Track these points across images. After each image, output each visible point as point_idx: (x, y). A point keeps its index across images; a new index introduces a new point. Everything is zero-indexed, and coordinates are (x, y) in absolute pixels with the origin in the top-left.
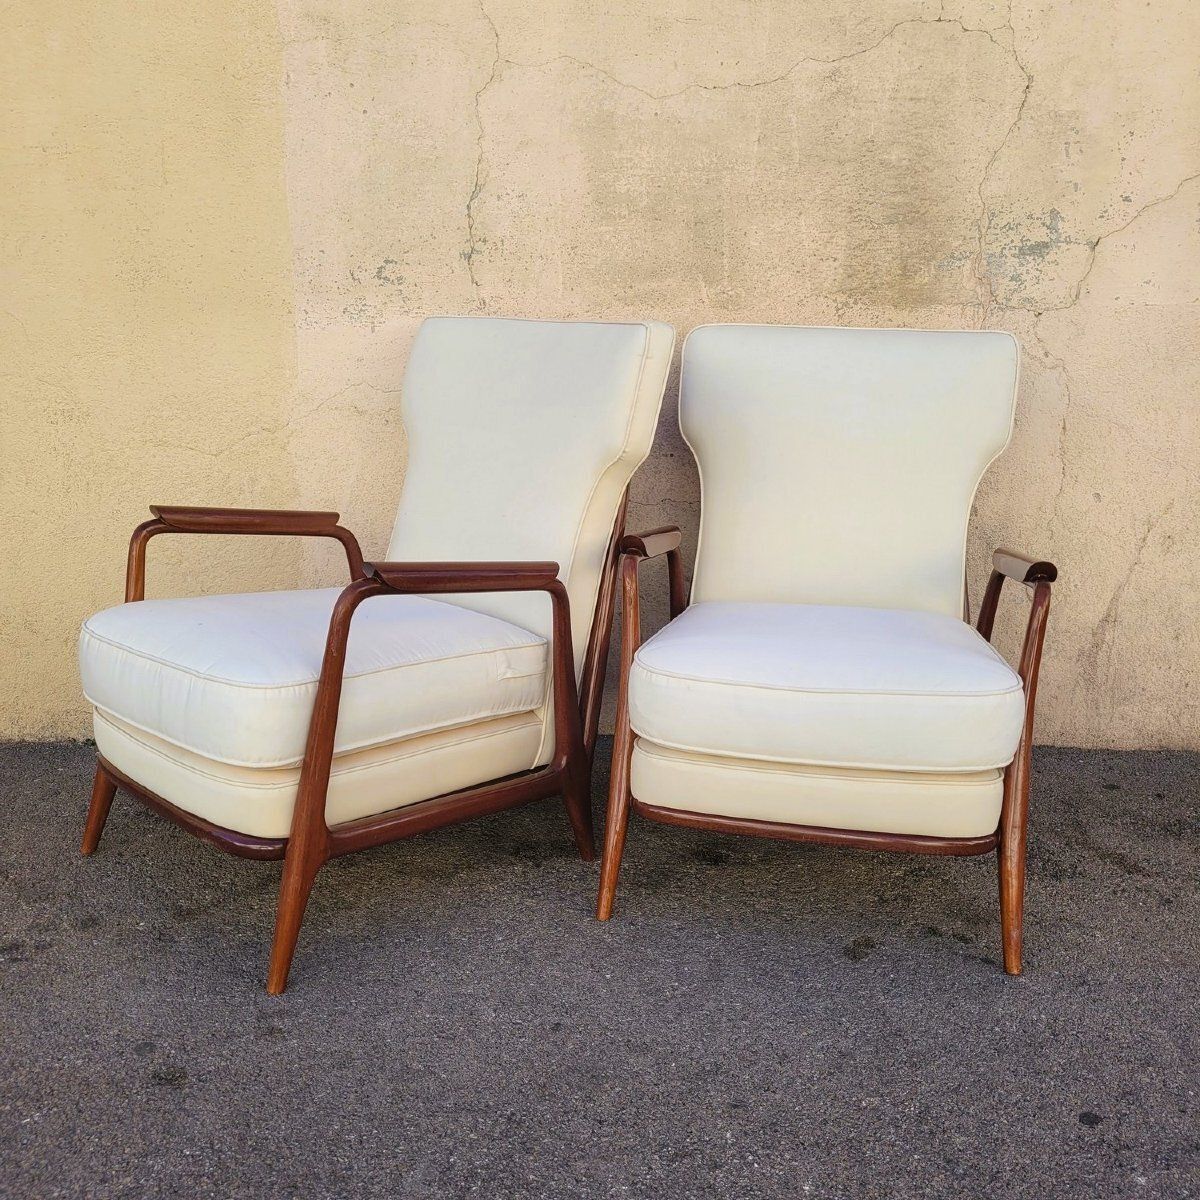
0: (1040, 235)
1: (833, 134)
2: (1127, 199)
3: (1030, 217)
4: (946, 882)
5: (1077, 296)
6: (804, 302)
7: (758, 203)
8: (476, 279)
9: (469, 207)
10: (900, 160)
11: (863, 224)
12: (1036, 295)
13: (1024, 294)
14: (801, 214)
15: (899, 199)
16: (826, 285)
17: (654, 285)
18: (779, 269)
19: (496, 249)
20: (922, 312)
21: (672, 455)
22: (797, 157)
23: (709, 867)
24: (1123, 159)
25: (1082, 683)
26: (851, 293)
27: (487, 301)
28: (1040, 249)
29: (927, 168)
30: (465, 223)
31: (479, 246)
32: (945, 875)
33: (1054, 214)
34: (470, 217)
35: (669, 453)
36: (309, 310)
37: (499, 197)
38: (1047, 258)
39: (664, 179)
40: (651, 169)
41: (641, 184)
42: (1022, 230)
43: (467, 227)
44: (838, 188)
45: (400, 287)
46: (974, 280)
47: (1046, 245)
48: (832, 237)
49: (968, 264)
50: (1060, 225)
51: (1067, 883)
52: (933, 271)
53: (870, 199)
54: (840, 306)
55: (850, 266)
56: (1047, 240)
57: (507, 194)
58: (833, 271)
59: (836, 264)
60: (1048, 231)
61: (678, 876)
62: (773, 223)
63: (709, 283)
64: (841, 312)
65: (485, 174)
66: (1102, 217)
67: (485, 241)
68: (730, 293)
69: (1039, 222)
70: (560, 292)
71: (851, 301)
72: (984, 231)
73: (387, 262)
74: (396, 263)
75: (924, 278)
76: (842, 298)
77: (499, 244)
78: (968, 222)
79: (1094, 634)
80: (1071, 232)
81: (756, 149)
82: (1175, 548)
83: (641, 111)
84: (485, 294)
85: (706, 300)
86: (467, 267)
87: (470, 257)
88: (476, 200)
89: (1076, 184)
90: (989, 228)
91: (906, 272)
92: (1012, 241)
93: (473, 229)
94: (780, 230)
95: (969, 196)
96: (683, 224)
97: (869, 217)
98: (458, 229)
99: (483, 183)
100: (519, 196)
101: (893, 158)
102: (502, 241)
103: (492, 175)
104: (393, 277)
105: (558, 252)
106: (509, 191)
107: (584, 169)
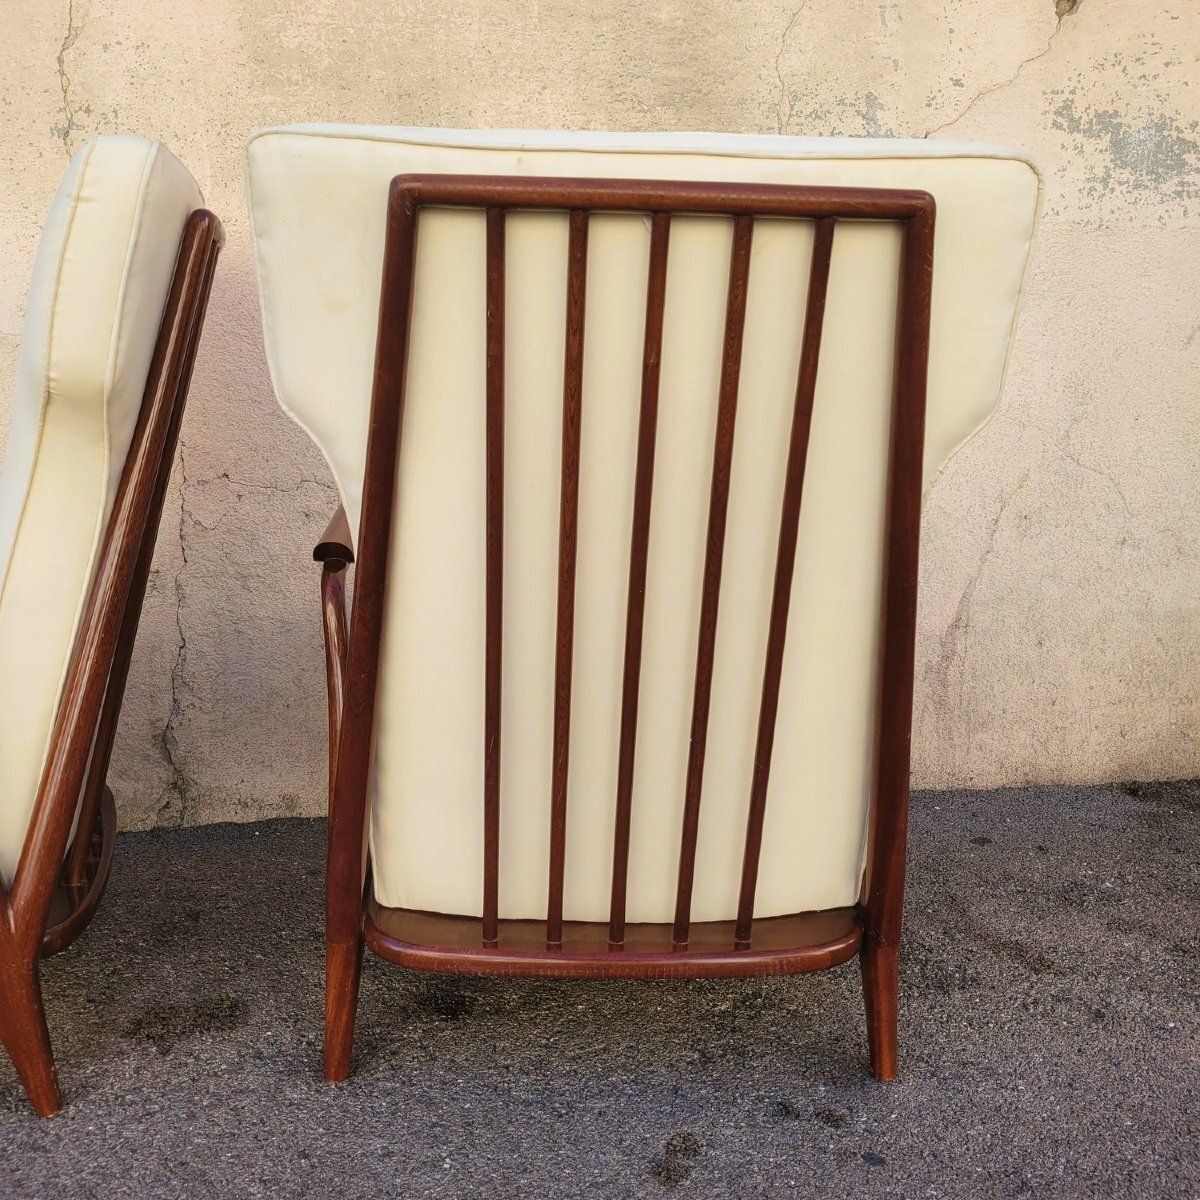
0: (854, 127)
2: (957, 83)
3: (841, 102)
4: (794, 1014)
7: (486, 70)
9: (60, 60)
10: (673, 19)
11: (629, 104)
14: (544, 88)
15: (674, 73)
19: (107, 123)
23: (443, 1024)
24: (951, 31)
25: (931, 708)
29: (708, 33)
30: (56, 82)
31: (80, 118)
32: (791, 1002)
33: (871, 99)
34: (62, 74)
37: (106, 47)
39: (351, 30)
41: (319, 38)
42: (833, 119)
43: (58, 88)
44: (594, 53)
48: (589, 122)
50: (879, 114)
51: (957, 995)
53: (636, 71)
56: (863, 133)
57: (119, 43)
60: (864, 122)
61: (394, 1047)
62: (507, 99)
65: (83, 11)
66: (929, 105)
67: (88, 111)
69: (852, 109)
70: (209, 189)
72: (784, 119)
77: (111, 116)
78: (764, 107)
79: (943, 645)
80: (893, 125)
82: (1034, 530)
86: (64, 148)
87: (67, 134)
88: (70, 50)
89: (895, 62)
90: (790, 116)
93: (69, 93)
94: (517, 109)
95: (764, 72)
96: (381, 96)
97: (635, 95)
98: (46, 91)
99: (80, 25)
100: (138, 48)
101: (663, 16)
102: (115, 111)
103: (93, 14)
105: (201, 130)
106: (121, 38)
107: (233, 11)
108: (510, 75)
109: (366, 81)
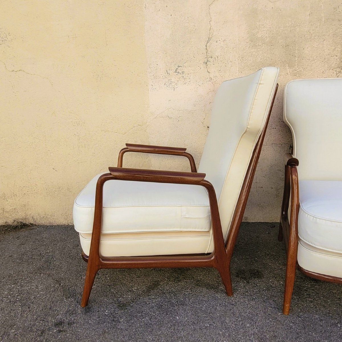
1: (337, 10)
6: (325, 72)
7: (309, 37)
8: (209, 71)
9: (206, 46)
14: (324, 40)
16: (333, 65)
18: (316, 61)
19: (216, 60)
21: (275, 128)
22: (323, 20)
26: (341, 67)
27: (212, 78)
30: (205, 51)
31: (210, 59)
34: (206, 49)
36: (153, 84)
37: (216, 42)
39: (275, 31)
40: (270, 28)
41: (267, 34)
43: (205, 53)
44: (338, 30)
45: (183, 75)
48: (336, 48)
54: (338, 73)
58: (336, 60)
59: (337, 58)
62: (314, 44)
63: (290, 67)
64: (338, 75)
65: (212, 34)
67: (212, 57)
68: (297, 70)
70: (237, 74)
71: (341, 71)
73: (179, 67)
74: (182, 67)
76: (338, 70)
77: (217, 58)
81: (308, 18)
83: (267, 7)
84: (212, 76)
85: (289, 73)
86: (206, 67)
87: (206, 63)
88: (209, 43)
93: (208, 53)
94: (316, 46)
96: (281, 47)
98: (203, 54)
99: (211, 37)
100: (224, 41)
102: (217, 57)
103: (214, 34)
104: (180, 72)
105: (237, 59)
106: (220, 39)
107: (246, 29)
108: (315, 38)
109: (278, 43)
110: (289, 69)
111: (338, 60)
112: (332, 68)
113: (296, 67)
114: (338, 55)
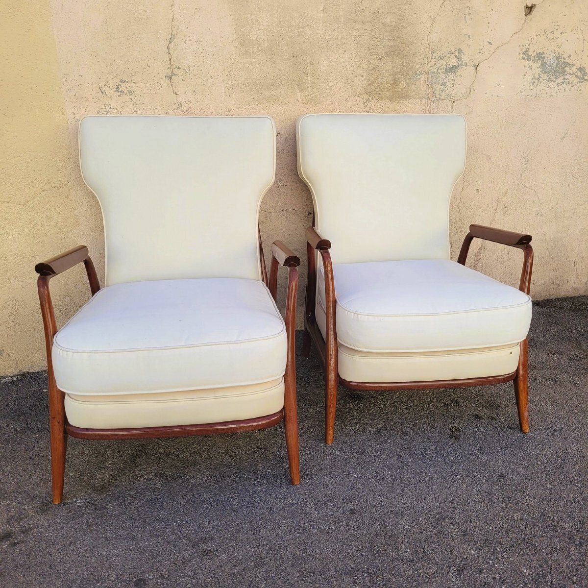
0: (453, 62)
1: (359, 7)
2: (490, 43)
3: (450, 53)
5: (470, 93)
6: (348, 99)
7: (324, 45)
8: (176, 90)
9: (168, 48)
10: (391, 22)
11: (375, 56)
12: (453, 93)
13: (447, 92)
14: (345, 51)
15: (392, 43)
16: (358, 90)
17: (273, 92)
18: (335, 81)
19: (186, 73)
20: (403, 103)
21: (286, 185)
22: (342, 20)
23: (358, 402)
24: (489, 23)
26: (369, 93)
27: (182, 104)
28: (453, 69)
29: (404, 27)
30: (167, 57)
31: (176, 71)
33: (460, 51)
34: (169, 53)
35: (285, 184)
36: (75, 112)
37: (185, 42)
38: (457, 74)
39: (276, 31)
40: (268, 26)
41: (264, 35)
42: (446, 59)
43: (168, 60)
44: (363, 37)
45: (131, 97)
46: (425, 85)
47: (456, 67)
48: (361, 64)
49: (423, 78)
50: (463, 56)
52: (408, 81)
53: (378, 43)
54: (365, 101)
55: (370, 80)
56: (457, 65)
57: (190, 40)
58: (362, 82)
59: (363, 79)
60: (457, 60)
62: (332, 56)
63: (301, 90)
64: (366, 104)
65: (176, 27)
66: (480, 52)
67: (179, 68)
68: (312, 95)
69: (453, 55)
70: (223, 97)
71: (370, 98)
72: (429, 60)
73: (122, 81)
74: (127, 82)
75: (403, 85)
76: (366, 97)
77: (187, 70)
78: (423, 56)
79: (476, 256)
80: (467, 60)
81: (322, 15)
82: (509, 211)
84: (181, 99)
85: (300, 100)
86: (170, 84)
87: (171, 78)
88: (172, 44)
89: (469, 36)
90: (432, 58)
91: (395, 82)
92: (442, 65)
93: (172, 61)
94: (335, 60)
95: (423, 42)
96: (287, 57)
97: (377, 53)
98: (163, 61)
99: (176, 33)
100: (197, 41)
101: (388, 21)
102: (189, 68)
103: (181, 28)
104: (126, 91)
105: (221, 74)
106: (191, 38)
107: (232, 25)
108: (333, 47)
109: (281, 51)
110: (300, 93)
111: (365, 82)
112: (357, 94)
113: (309, 90)
114: (365, 74)
